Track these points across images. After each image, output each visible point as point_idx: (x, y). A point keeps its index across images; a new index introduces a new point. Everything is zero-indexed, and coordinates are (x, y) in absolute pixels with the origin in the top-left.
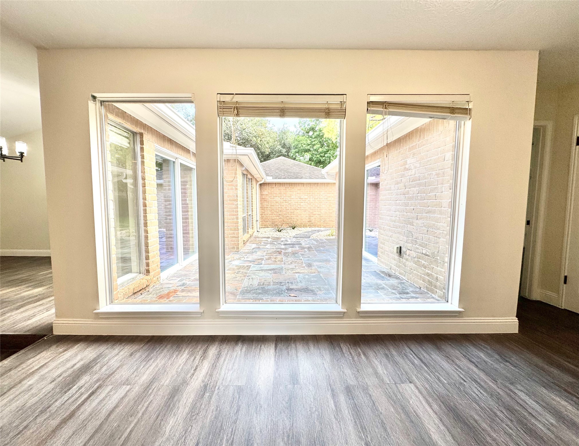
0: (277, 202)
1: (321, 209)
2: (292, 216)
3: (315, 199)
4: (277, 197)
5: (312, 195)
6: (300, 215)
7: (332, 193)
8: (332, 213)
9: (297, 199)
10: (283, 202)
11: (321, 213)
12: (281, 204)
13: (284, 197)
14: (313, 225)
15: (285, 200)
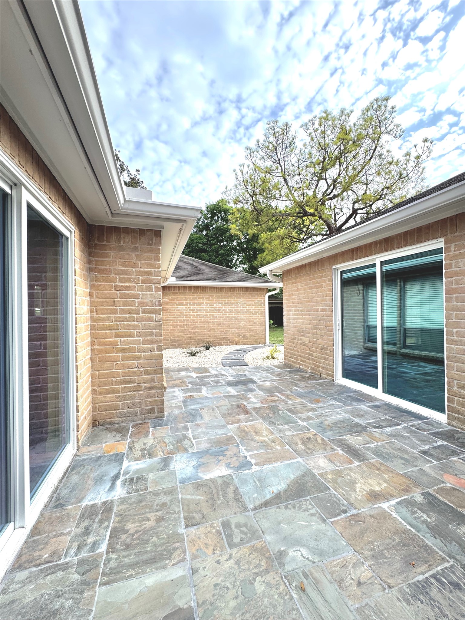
0: (181, 313)
1: (239, 321)
2: (202, 332)
3: (231, 308)
4: (181, 305)
5: (228, 303)
6: (213, 329)
7: (252, 301)
8: (253, 325)
9: (208, 308)
10: (190, 312)
11: (240, 326)
13: (192, 305)
14: (230, 342)
15: (193, 310)
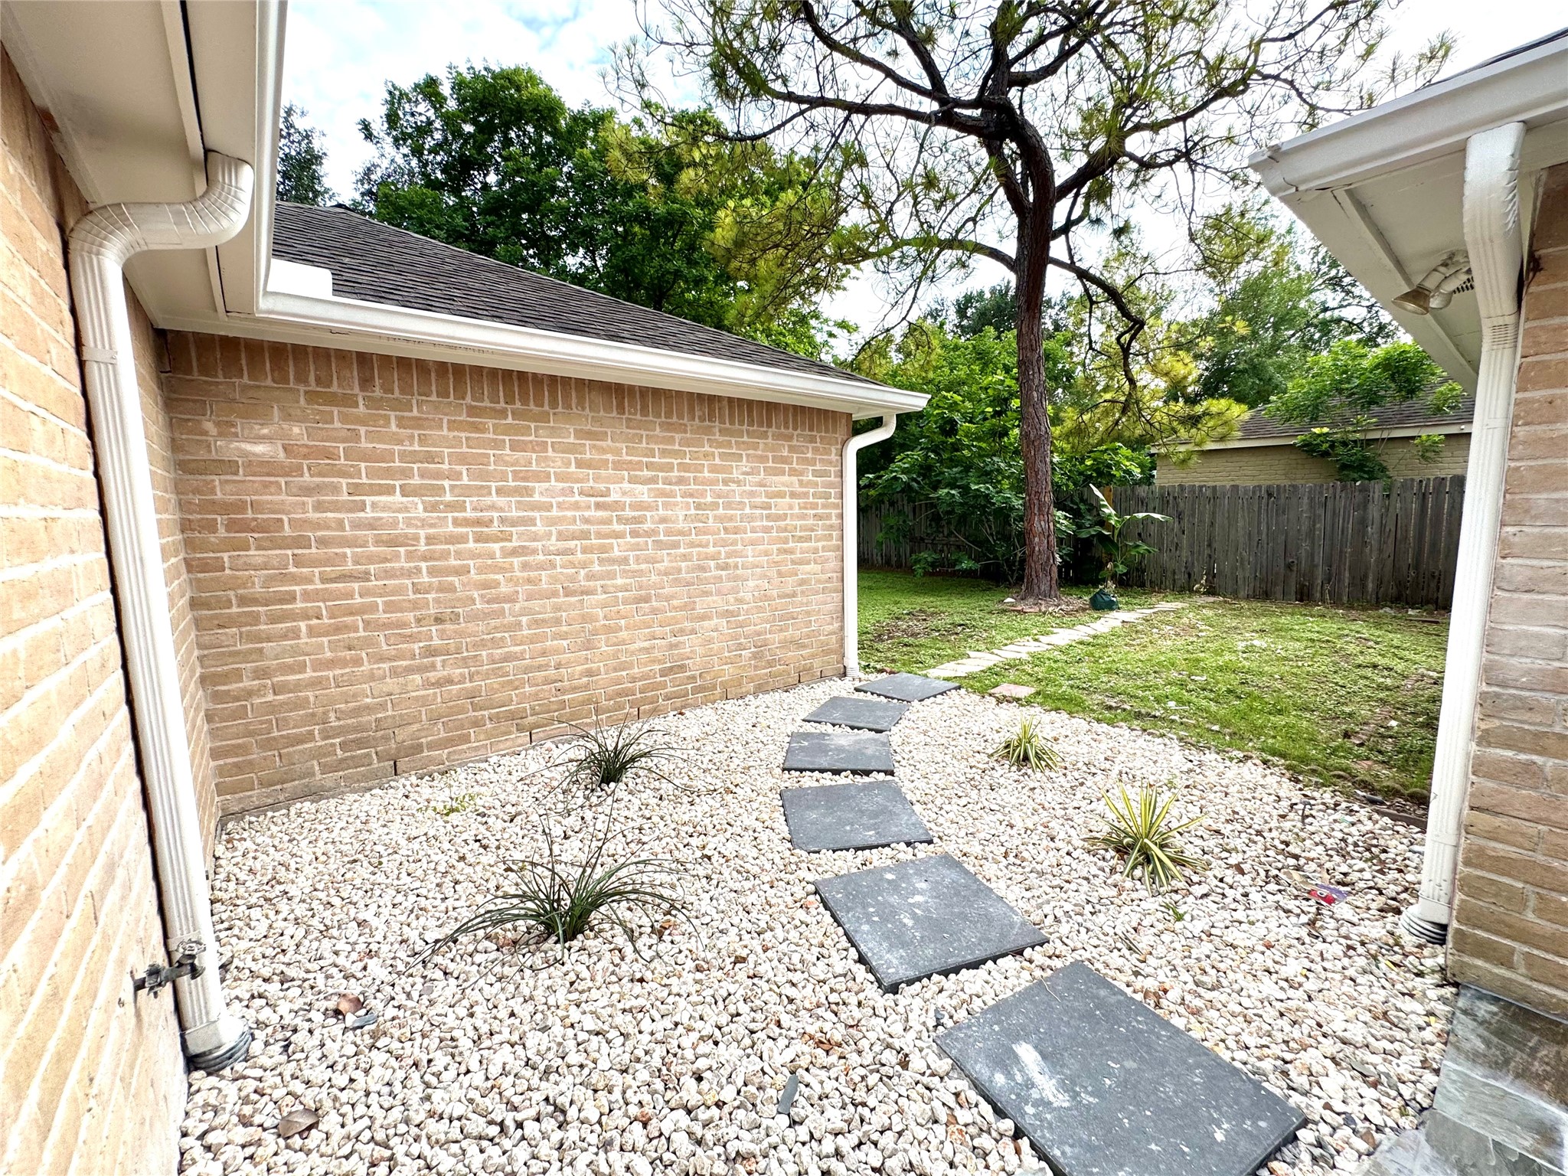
0: (393, 542)
1: (736, 579)
2: (544, 654)
3: (698, 507)
4: (389, 490)
5: (681, 481)
6: (608, 630)
7: (793, 472)
8: (794, 595)
9: (576, 506)
10: (463, 539)
11: (740, 601)
12: (445, 555)
13: (467, 491)
14: (696, 690)
15: (478, 522)
